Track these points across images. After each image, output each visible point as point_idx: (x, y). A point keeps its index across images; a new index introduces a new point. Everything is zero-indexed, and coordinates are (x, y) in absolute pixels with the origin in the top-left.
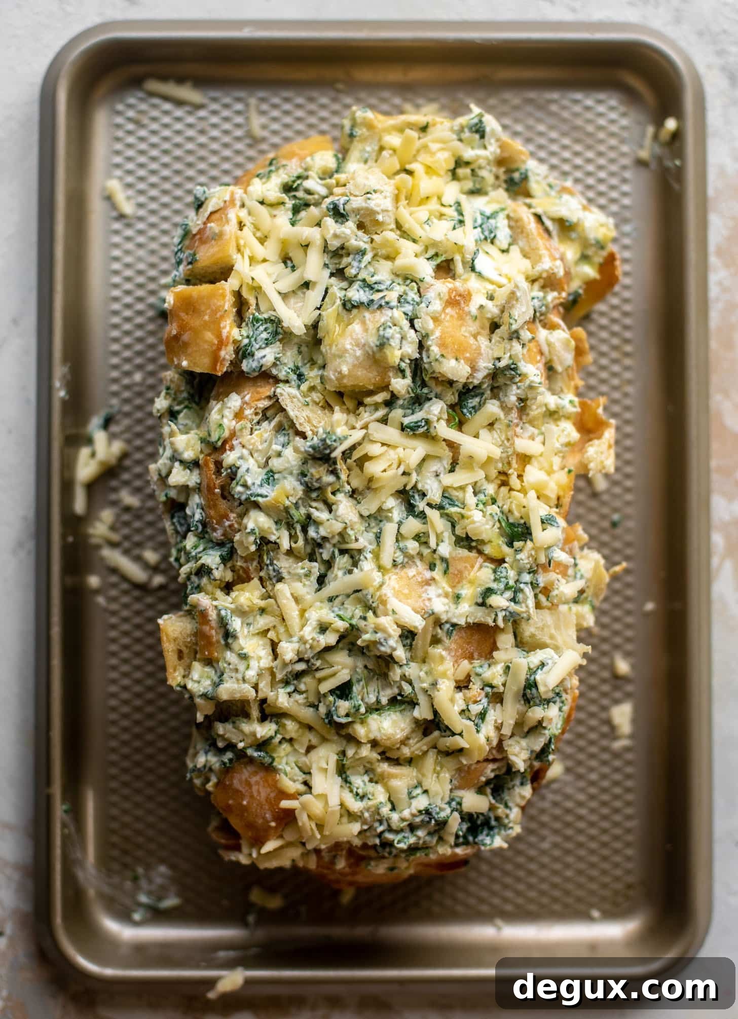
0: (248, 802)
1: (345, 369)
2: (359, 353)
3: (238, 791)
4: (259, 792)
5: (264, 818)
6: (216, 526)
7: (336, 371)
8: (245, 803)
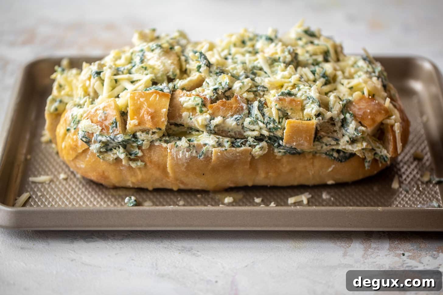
0: (368, 109)
1: (170, 62)
2: (163, 58)
3: (364, 113)
4: (363, 105)
5: (375, 105)
6: (241, 105)
7: (171, 65)
8: (369, 111)
